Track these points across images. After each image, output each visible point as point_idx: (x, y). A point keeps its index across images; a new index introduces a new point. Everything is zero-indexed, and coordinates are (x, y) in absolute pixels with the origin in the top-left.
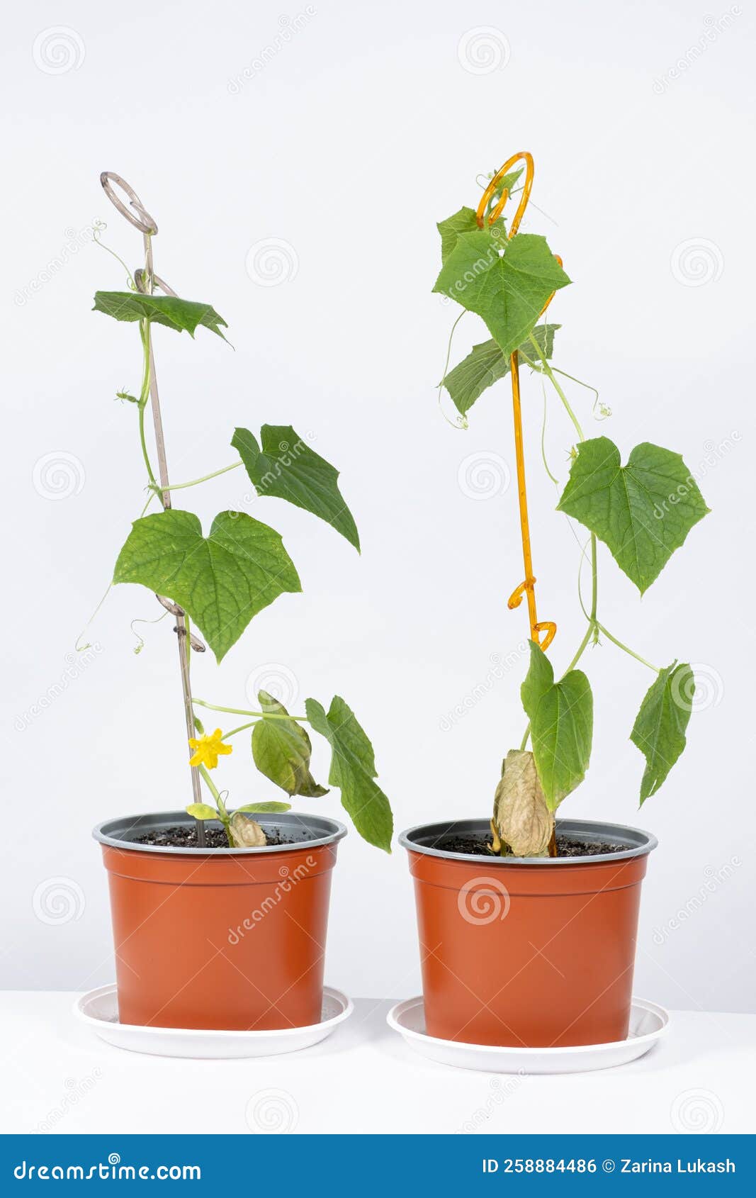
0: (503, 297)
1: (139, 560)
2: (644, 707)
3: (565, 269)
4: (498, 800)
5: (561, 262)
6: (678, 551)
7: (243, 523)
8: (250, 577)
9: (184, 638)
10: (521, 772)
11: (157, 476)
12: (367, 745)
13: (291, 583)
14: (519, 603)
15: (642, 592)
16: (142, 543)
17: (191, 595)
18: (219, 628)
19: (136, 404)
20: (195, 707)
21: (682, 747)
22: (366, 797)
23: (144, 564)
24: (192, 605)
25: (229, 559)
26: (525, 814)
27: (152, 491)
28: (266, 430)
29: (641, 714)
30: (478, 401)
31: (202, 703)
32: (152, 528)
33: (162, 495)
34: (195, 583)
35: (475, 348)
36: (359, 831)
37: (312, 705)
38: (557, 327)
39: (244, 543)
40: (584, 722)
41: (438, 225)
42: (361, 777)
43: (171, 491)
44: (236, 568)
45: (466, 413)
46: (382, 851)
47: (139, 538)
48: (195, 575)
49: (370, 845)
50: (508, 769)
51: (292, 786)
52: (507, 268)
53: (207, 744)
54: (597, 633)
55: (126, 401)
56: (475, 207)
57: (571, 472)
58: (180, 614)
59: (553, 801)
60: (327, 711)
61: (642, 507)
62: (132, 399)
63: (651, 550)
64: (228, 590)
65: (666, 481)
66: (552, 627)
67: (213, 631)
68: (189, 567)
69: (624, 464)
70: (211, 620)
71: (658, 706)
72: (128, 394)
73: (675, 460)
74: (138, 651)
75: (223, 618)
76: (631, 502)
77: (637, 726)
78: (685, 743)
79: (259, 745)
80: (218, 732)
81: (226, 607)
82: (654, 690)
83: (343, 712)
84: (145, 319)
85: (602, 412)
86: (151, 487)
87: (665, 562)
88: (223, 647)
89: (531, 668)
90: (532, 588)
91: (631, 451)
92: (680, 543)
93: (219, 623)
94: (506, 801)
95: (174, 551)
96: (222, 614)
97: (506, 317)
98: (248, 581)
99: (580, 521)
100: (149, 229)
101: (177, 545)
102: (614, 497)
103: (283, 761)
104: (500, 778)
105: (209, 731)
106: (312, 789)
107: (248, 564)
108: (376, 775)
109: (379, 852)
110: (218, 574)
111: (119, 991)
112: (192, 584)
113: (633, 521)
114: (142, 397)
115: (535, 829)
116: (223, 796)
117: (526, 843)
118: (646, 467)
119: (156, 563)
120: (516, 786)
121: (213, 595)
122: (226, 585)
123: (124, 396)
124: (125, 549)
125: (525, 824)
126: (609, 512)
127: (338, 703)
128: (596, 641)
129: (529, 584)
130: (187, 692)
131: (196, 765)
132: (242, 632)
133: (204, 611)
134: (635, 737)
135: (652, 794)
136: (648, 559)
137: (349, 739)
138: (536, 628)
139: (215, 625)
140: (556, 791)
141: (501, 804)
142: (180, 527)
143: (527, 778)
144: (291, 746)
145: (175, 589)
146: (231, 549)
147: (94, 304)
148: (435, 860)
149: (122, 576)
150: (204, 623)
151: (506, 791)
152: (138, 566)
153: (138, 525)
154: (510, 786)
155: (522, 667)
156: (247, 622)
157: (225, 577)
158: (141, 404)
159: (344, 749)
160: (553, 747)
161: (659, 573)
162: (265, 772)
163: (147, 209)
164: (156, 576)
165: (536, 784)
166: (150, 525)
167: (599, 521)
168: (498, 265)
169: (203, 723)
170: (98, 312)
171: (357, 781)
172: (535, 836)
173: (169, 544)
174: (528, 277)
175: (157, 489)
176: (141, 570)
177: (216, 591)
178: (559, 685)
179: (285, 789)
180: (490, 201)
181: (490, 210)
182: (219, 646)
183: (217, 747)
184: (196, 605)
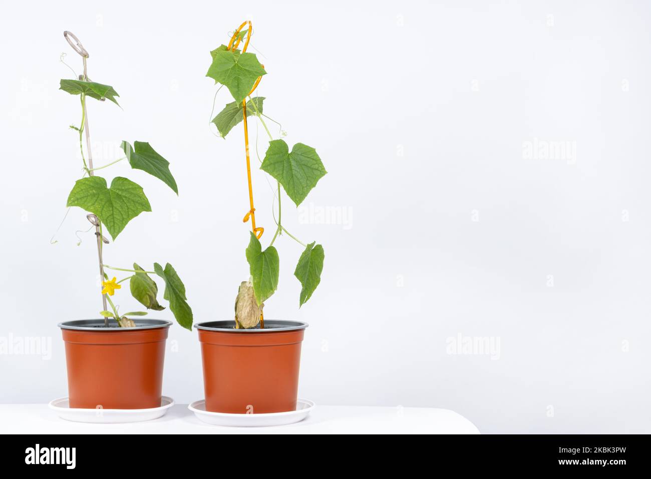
0: (237, 79)
1: (78, 197)
2: (300, 261)
3: (265, 69)
4: (236, 304)
5: (263, 67)
6: (313, 189)
7: (125, 182)
8: (128, 204)
9: (99, 237)
10: (247, 290)
11: (87, 163)
12: (182, 286)
13: (146, 207)
14: (248, 220)
15: (297, 206)
16: (80, 190)
17: (101, 211)
18: (114, 226)
19: (78, 131)
20: (105, 269)
21: (319, 282)
22: (181, 306)
23: (80, 198)
24: (102, 215)
25: (119, 197)
26: (248, 309)
27: (85, 171)
28: (137, 143)
29: (299, 264)
30: (230, 132)
31: (107, 267)
32: (84, 184)
33: (89, 172)
34: (103, 207)
35: (227, 105)
36: (178, 321)
37: (157, 267)
38: (264, 98)
39: (126, 190)
40: (274, 269)
41: (211, 52)
42: (178, 298)
43: (94, 171)
44: (122, 201)
45: (225, 137)
46: (188, 330)
47: (78, 187)
48: (103, 203)
49: (182, 327)
50: (241, 290)
51: (148, 304)
52: (239, 67)
53: (110, 284)
54: (281, 230)
55: (74, 129)
56: (227, 44)
57: (266, 153)
58: (98, 225)
59: (260, 301)
60: (164, 269)
61: (298, 170)
62: (77, 129)
63: (301, 188)
64: (118, 210)
65: (308, 159)
66: (262, 230)
67: (111, 227)
68: (101, 200)
69: (290, 151)
70: (110, 222)
71: (307, 262)
72: (75, 126)
73: (312, 151)
74: (79, 244)
75: (116, 221)
76: (293, 168)
77: (297, 269)
78: (320, 280)
79: (133, 287)
80: (115, 279)
81: (117, 217)
82: (305, 254)
83: (171, 271)
84: (83, 93)
85: (283, 134)
86: (85, 169)
87: (307, 194)
88: (115, 234)
89: (250, 243)
90: (254, 213)
91: (293, 146)
92: (314, 186)
93: (114, 223)
94: (240, 304)
95: (94, 193)
96: (115, 219)
97: (238, 87)
98: (127, 206)
99: (270, 174)
100: (85, 56)
101: (95, 191)
102: (285, 165)
103: (144, 293)
104: (238, 294)
105: (110, 279)
106: (158, 307)
107: (128, 199)
108: (186, 299)
109: (186, 330)
110: (114, 203)
111: (70, 399)
112: (102, 207)
113: (294, 176)
114: (81, 128)
115: (253, 316)
116: (117, 309)
117: (248, 322)
118: (300, 153)
119: (86, 198)
120: (245, 297)
121: (112, 212)
122: (118, 208)
123: (73, 127)
124: (72, 192)
125: (248, 313)
126: (283, 171)
127: (168, 266)
128: (281, 234)
129: (252, 211)
130: (101, 261)
131: (105, 294)
132: (124, 227)
133: (107, 218)
134: (296, 274)
135: (305, 302)
136: (300, 192)
137: (174, 282)
138: (255, 230)
139: (112, 224)
140: (261, 297)
141: (238, 305)
142: (97, 183)
143: (249, 293)
144: (148, 287)
145: (94, 209)
146: (120, 193)
147: (60, 86)
148: (209, 332)
149: (71, 204)
150: (107, 223)
151: (240, 300)
152: (78, 199)
153: (78, 182)
154: (242, 297)
155: (247, 242)
156: (126, 223)
157: (117, 205)
158: (81, 131)
159: (171, 286)
160: (260, 278)
161: (305, 198)
162: (136, 297)
163: (84, 48)
164: (86, 203)
165: (253, 295)
166: (84, 182)
167: (279, 175)
168: (235, 65)
169: (107, 275)
170: (62, 90)
171: (177, 299)
172: (253, 319)
173: (92, 190)
174: (248, 71)
175: (87, 170)
176: (79, 200)
177: (113, 210)
178: (264, 252)
179: (145, 305)
180: (234, 42)
181: (233, 46)
182: (114, 233)
183: (114, 286)
184: (104, 216)
